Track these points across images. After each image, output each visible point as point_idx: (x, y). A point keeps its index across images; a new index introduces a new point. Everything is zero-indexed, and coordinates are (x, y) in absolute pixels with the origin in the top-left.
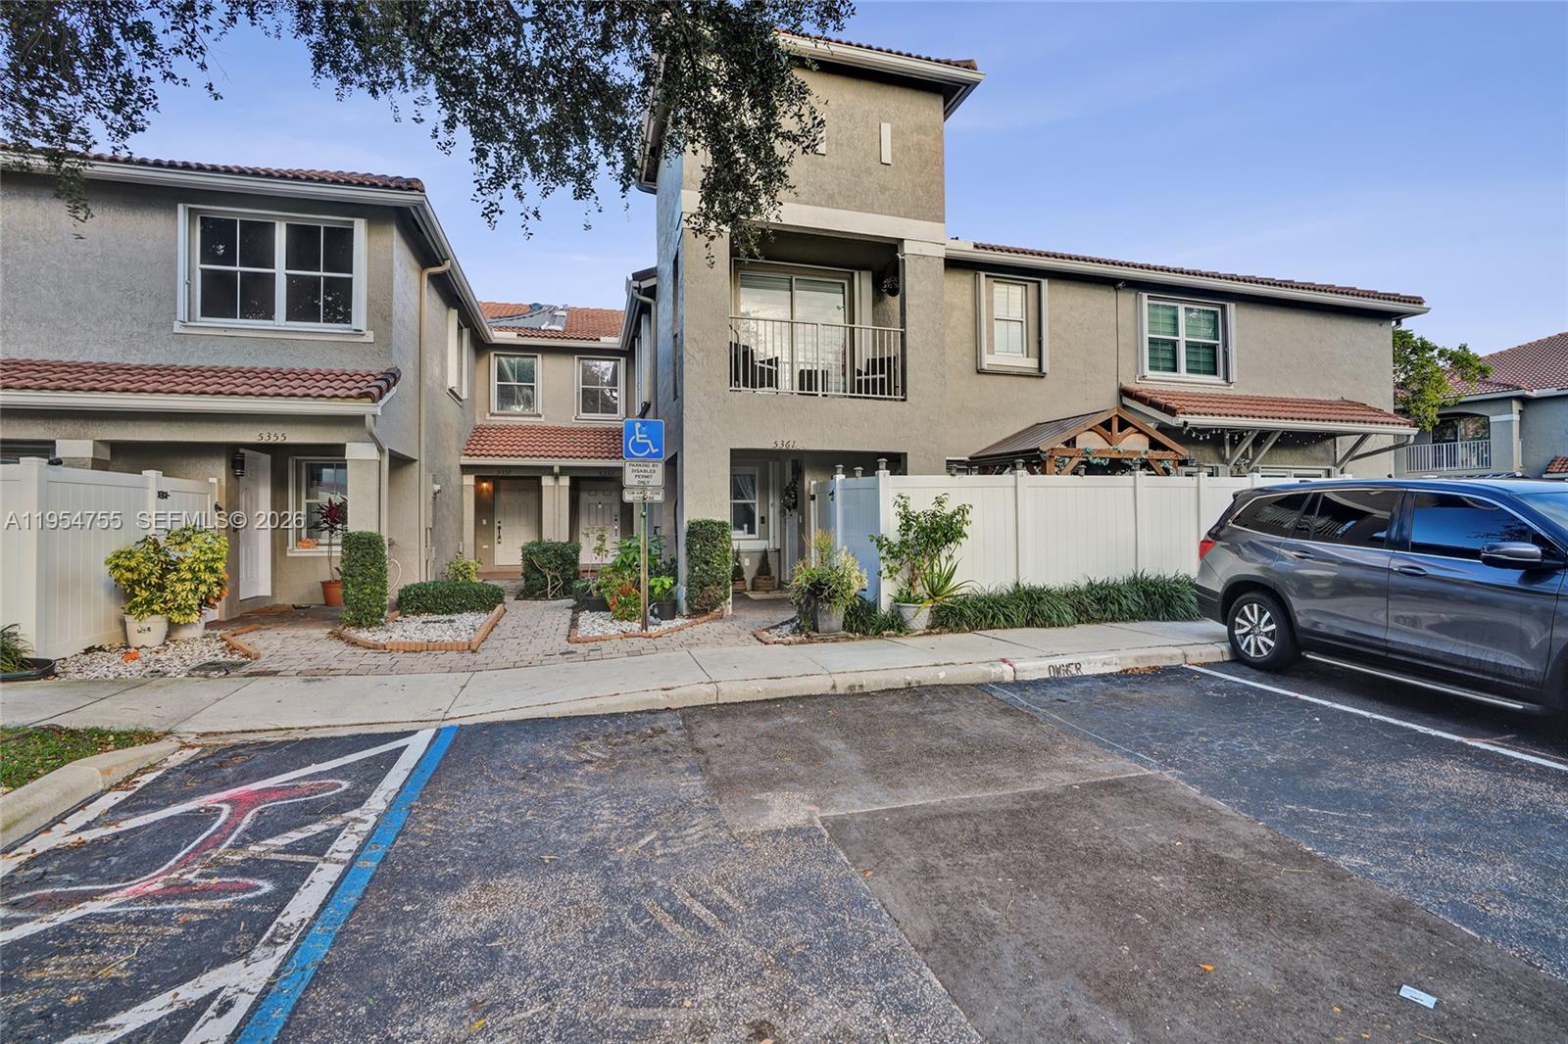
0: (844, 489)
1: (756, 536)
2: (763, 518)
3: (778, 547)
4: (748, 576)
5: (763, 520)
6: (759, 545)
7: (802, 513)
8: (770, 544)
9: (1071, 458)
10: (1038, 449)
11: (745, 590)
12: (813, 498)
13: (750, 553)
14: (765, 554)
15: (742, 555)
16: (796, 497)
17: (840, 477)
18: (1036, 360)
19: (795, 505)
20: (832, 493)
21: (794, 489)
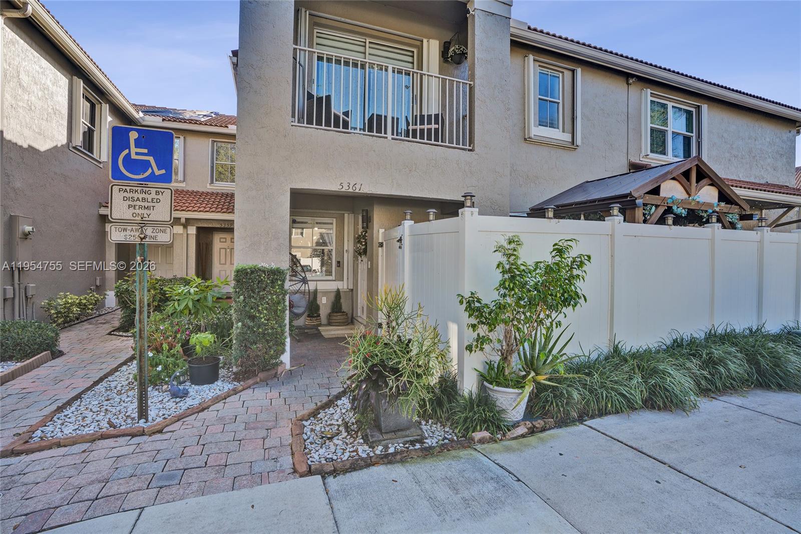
0: (412, 235)
1: (333, 277)
2: (339, 262)
3: (351, 287)
4: (324, 312)
5: (339, 264)
6: (333, 286)
7: (371, 259)
8: (343, 286)
9: (657, 206)
10: (630, 194)
11: (320, 325)
12: (381, 245)
13: (325, 293)
14: (338, 293)
15: (319, 295)
16: (366, 245)
17: (408, 224)
18: (570, 135)
19: (365, 252)
20: (400, 240)
21: (364, 237)
